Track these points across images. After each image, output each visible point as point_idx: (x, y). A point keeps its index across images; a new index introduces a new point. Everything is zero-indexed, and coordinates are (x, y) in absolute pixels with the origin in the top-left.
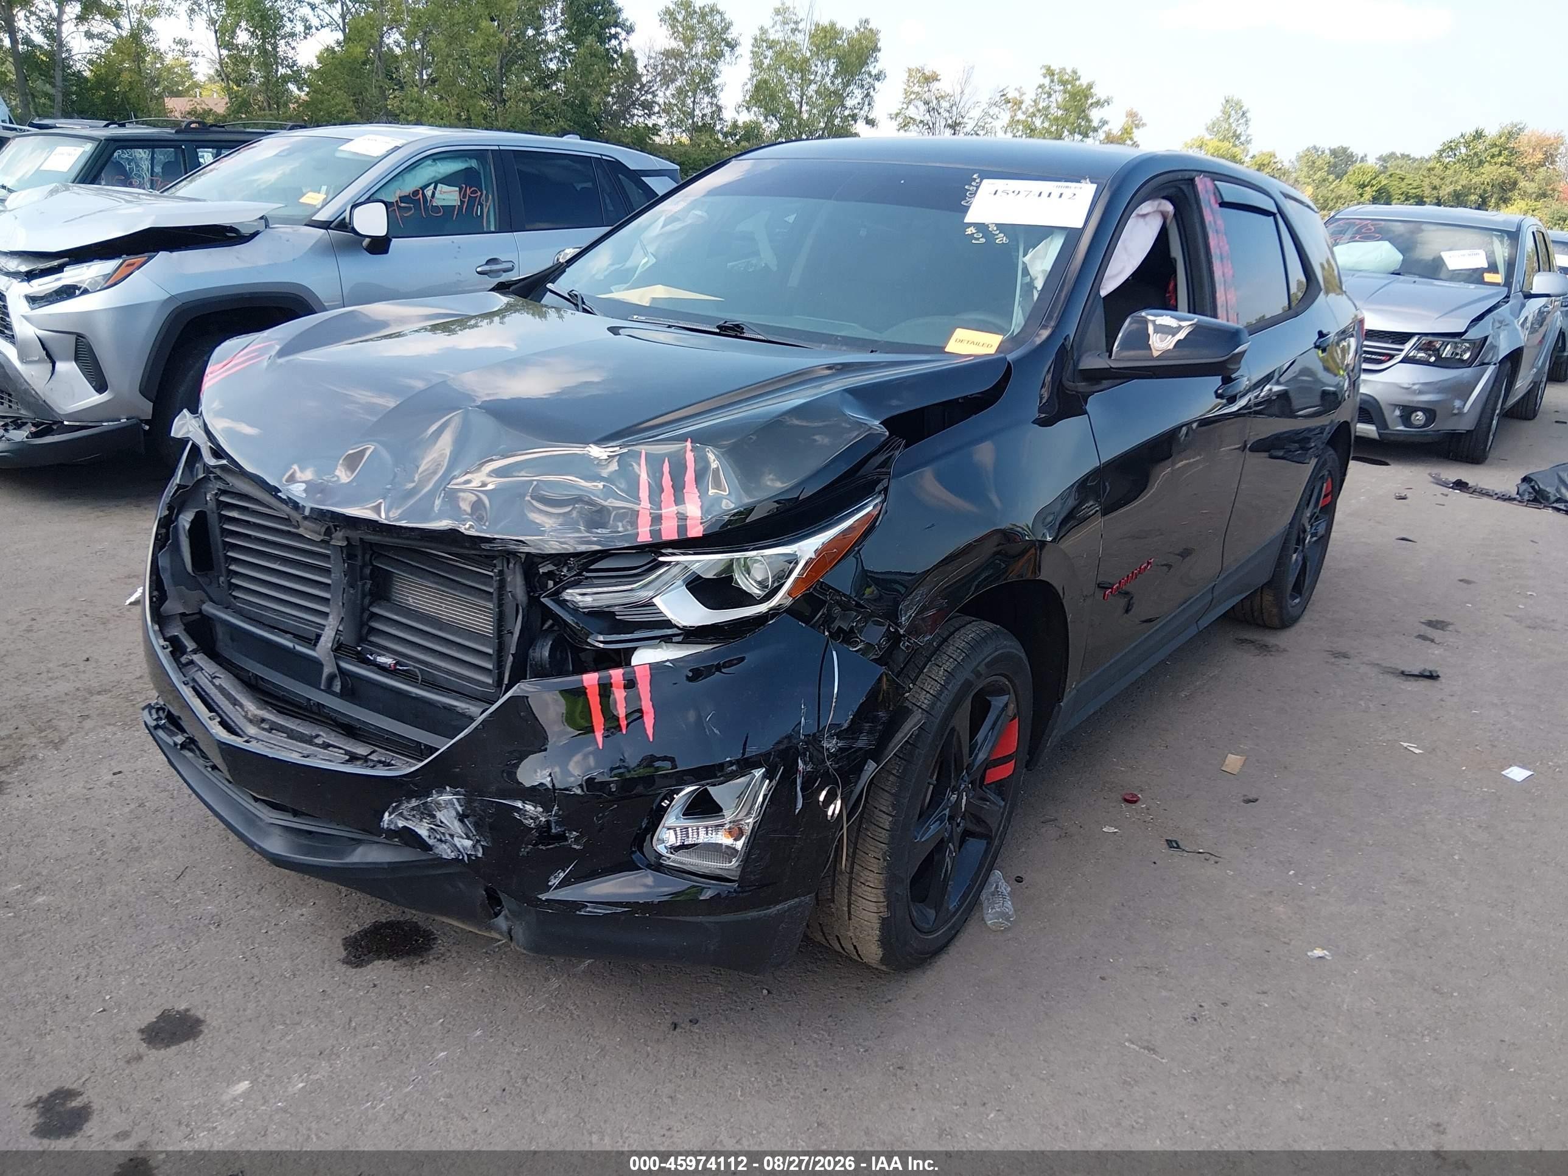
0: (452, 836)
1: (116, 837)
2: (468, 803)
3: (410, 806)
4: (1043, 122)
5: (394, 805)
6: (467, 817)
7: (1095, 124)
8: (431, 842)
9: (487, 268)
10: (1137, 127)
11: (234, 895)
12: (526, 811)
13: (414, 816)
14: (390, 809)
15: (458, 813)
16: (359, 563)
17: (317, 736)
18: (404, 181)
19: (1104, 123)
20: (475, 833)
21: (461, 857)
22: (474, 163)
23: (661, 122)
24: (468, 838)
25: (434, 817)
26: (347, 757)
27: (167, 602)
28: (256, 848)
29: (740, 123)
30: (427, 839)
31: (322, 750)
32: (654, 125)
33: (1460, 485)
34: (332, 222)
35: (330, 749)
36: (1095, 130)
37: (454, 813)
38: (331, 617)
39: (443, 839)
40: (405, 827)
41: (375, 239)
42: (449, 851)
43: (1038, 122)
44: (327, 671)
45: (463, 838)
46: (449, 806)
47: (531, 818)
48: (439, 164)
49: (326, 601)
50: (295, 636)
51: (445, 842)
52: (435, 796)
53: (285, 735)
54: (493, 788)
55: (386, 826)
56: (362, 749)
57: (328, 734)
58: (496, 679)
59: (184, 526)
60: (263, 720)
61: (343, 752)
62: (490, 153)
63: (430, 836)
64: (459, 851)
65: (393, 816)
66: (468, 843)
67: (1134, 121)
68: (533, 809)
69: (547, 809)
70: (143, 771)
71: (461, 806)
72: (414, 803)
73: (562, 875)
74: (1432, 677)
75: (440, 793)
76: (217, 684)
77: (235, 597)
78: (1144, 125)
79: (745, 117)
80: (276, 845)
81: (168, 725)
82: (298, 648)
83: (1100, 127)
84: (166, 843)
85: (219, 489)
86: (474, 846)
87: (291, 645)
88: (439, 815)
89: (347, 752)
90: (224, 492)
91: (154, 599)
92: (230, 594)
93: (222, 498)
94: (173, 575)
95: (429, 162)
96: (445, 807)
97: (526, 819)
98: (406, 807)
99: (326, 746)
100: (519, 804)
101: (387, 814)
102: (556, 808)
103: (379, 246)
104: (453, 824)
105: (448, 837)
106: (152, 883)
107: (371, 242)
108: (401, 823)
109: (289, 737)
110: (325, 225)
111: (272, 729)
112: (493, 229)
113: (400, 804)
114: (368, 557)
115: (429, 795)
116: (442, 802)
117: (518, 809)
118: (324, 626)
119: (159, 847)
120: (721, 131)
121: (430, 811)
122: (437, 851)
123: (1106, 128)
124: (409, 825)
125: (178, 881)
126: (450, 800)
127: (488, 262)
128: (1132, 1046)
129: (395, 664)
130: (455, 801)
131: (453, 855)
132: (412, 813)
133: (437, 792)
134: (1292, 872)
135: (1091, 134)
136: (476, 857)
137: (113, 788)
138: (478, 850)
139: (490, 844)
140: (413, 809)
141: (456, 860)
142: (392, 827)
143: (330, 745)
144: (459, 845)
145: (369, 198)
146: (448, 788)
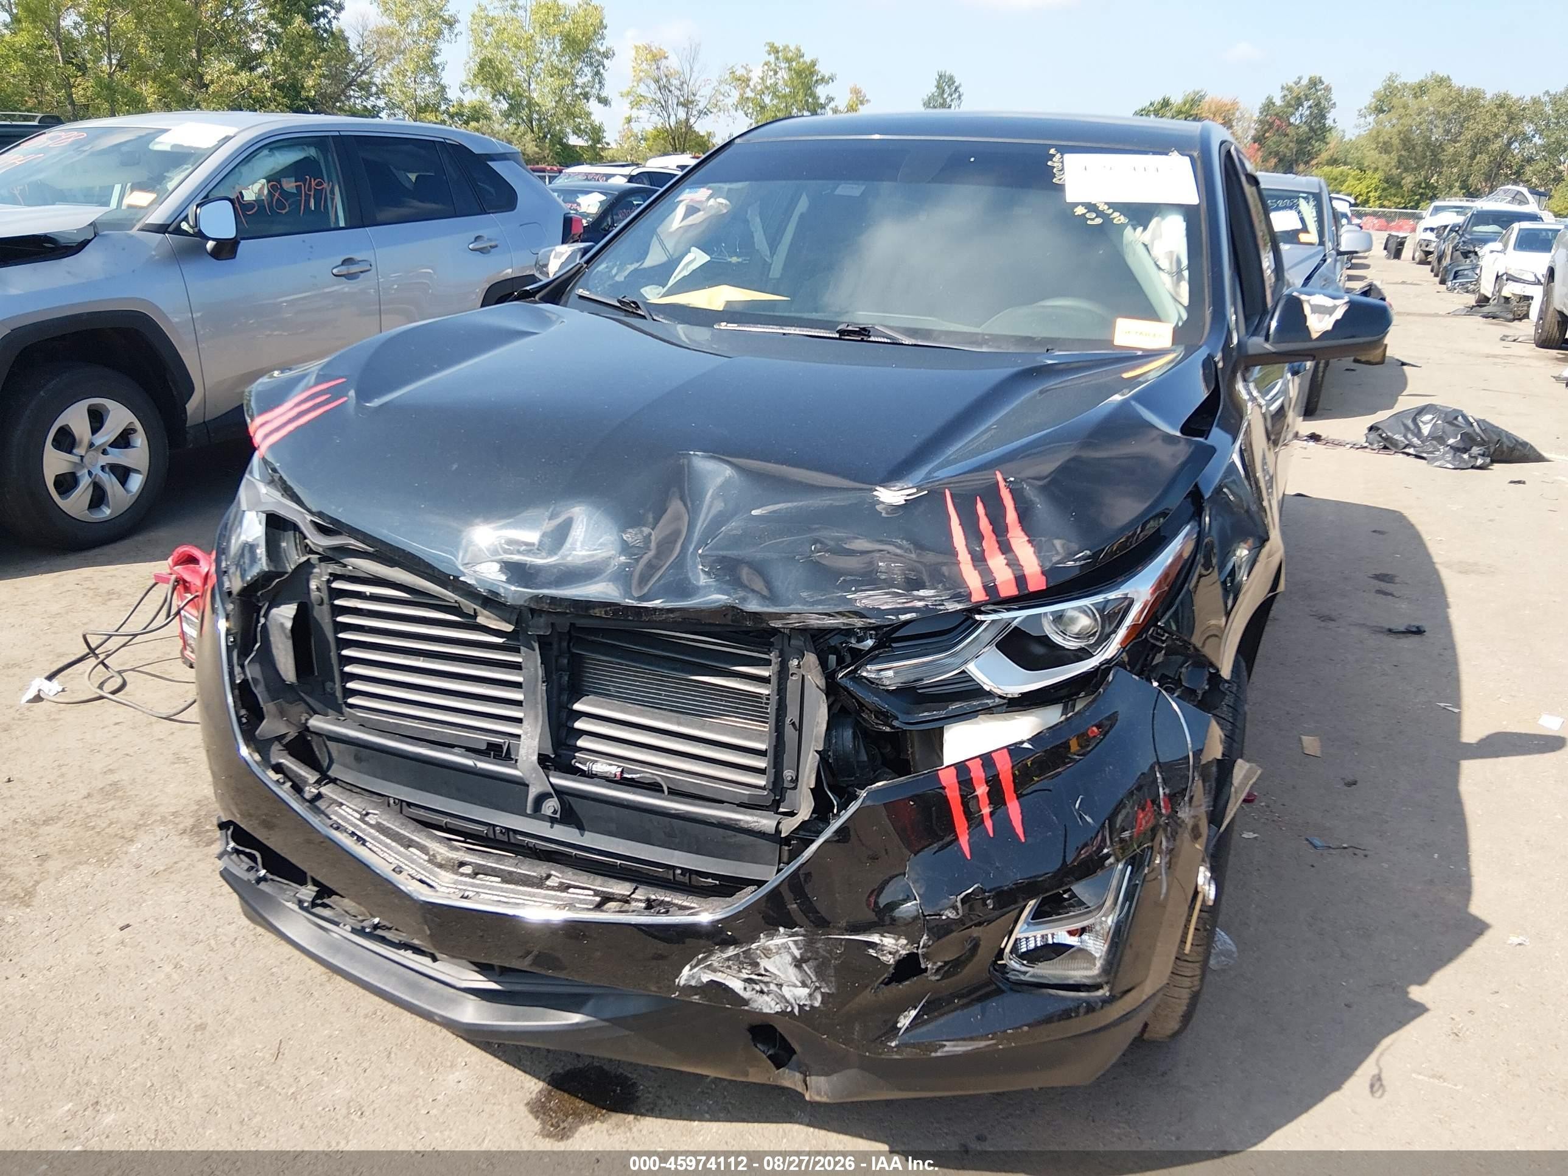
0: (780, 986)
1: (166, 1015)
2: (809, 945)
3: (725, 956)
4: (772, 100)
5: (700, 956)
6: (806, 961)
7: (822, 101)
8: (746, 995)
9: (344, 270)
10: (862, 103)
11: (360, 1070)
12: (883, 945)
13: (729, 967)
14: (694, 962)
15: (794, 958)
16: (555, 653)
17: (549, 876)
18: (241, 173)
19: (830, 99)
20: (814, 979)
21: (789, 1009)
22: (312, 152)
23: (381, 103)
24: (804, 985)
25: (757, 964)
26: (598, 899)
27: (265, 722)
28: (437, 1019)
29: (466, 103)
30: (741, 993)
31: (558, 893)
32: (374, 107)
33: (1315, 437)
34: (169, 225)
35: (571, 890)
36: (823, 107)
37: (789, 959)
38: (525, 722)
39: (765, 990)
40: (712, 981)
41: (220, 242)
42: (773, 1004)
43: (767, 100)
44: (533, 792)
45: (795, 986)
46: (783, 950)
47: (890, 953)
48: (277, 154)
49: (518, 703)
50: (468, 749)
51: (768, 994)
52: (762, 941)
53: (499, 879)
54: (843, 923)
55: (682, 983)
56: (620, 887)
57: (562, 872)
58: (772, 779)
59: (282, 625)
60: (462, 864)
61: (591, 893)
62: (331, 140)
63: (745, 989)
64: (787, 1001)
65: (695, 970)
66: (805, 991)
67: (859, 99)
68: (893, 941)
69: (913, 940)
70: (156, 920)
71: (799, 949)
72: (731, 951)
73: (913, 1013)
74: (1419, 632)
75: (771, 936)
76: (373, 822)
77: (352, 706)
78: (868, 101)
79: (471, 98)
80: (471, 1012)
81: (269, 876)
82: (481, 765)
83: (827, 104)
84: (237, 1013)
85: (331, 574)
86: (810, 995)
87: (469, 762)
88: (764, 963)
89: (597, 893)
90: (336, 577)
91: (244, 720)
92: (346, 703)
93: (335, 585)
94: (267, 687)
95: (266, 152)
96: (777, 953)
97: (884, 955)
98: (716, 959)
99: (563, 888)
100: (875, 938)
101: (688, 967)
102: (925, 937)
103: (226, 249)
104: (785, 972)
105: (773, 987)
106: (247, 1071)
107: (215, 246)
108: (706, 977)
109: (504, 881)
110: (162, 229)
111: (477, 874)
112: (342, 224)
113: (711, 953)
114: (565, 644)
115: (755, 939)
116: (772, 947)
117: (872, 945)
118: (519, 736)
119: (229, 1019)
120: (447, 112)
121: (753, 959)
122: (754, 1005)
123: (832, 105)
124: (719, 977)
125: (279, 1062)
126: (783, 944)
127: (345, 262)
128: (1421, 1077)
129: (622, 772)
130: (791, 945)
131: (778, 1009)
132: (727, 964)
133: (767, 936)
134: (1436, 856)
135: (819, 111)
136: (812, 1007)
137: (128, 949)
138: (816, 999)
139: (833, 990)
140: (728, 959)
141: (783, 1013)
142: (693, 983)
143: (569, 887)
144: (788, 996)
145: (207, 196)
146: (782, 929)
